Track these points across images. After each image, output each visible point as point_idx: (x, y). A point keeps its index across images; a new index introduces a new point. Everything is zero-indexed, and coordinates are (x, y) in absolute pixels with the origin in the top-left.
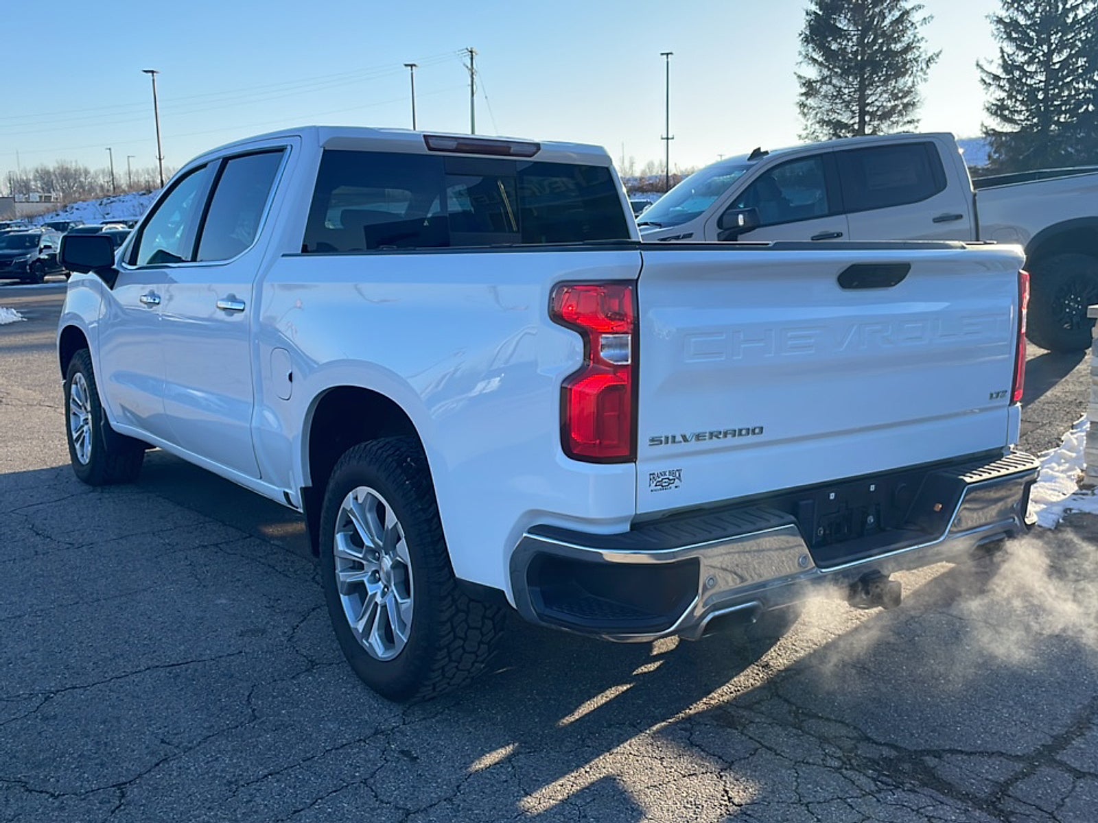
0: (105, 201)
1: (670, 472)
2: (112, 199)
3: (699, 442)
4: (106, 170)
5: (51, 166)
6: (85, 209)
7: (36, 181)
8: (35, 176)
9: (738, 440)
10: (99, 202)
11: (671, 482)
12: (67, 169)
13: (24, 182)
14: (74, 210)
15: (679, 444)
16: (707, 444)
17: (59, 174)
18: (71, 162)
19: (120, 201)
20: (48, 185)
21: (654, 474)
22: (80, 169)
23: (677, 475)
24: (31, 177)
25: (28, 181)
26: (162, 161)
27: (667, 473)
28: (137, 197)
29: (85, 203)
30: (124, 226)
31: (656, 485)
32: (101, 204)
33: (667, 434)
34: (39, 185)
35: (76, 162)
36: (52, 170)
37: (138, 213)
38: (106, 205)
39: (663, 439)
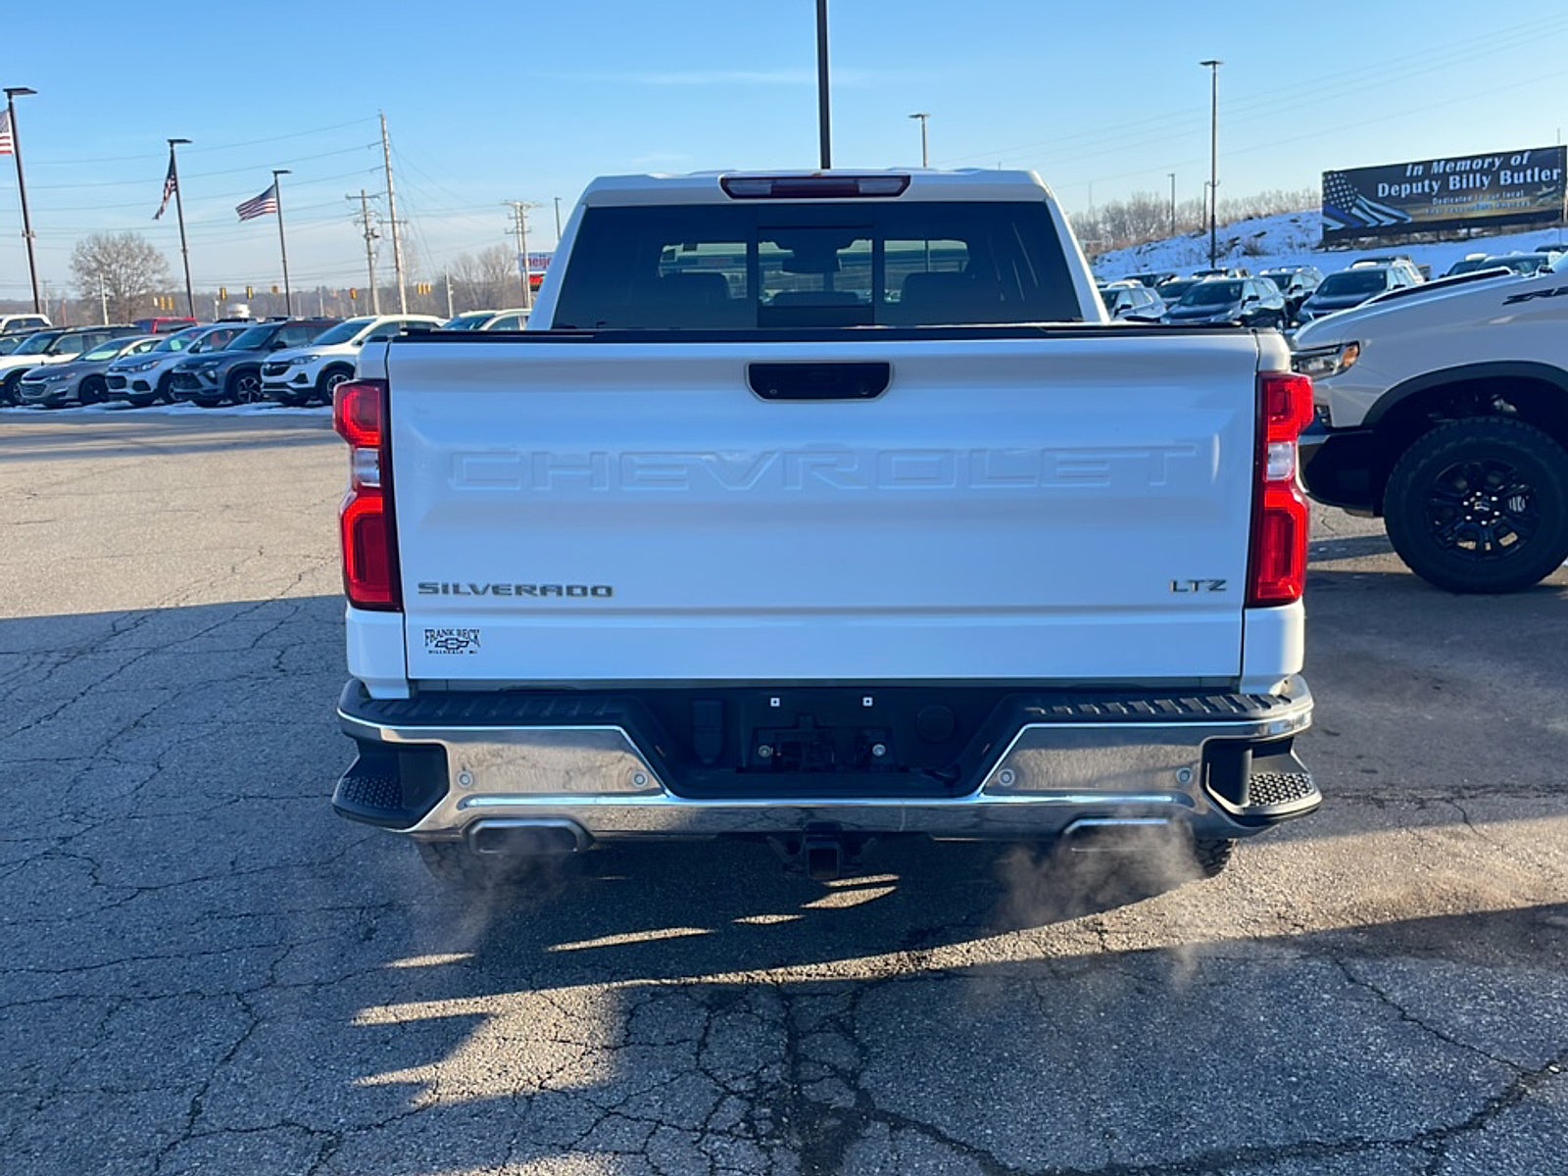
0: (1145, 248)
1: (459, 631)
2: (1154, 245)
3: (498, 597)
4: (1195, 203)
5: (1125, 201)
6: (1118, 260)
7: (1105, 223)
8: (1105, 216)
9: (565, 601)
10: (1137, 250)
11: (460, 644)
12: (1145, 204)
13: (1090, 224)
14: (1105, 262)
15: (464, 597)
16: (513, 601)
17: (1135, 212)
18: (1151, 195)
19: (1163, 246)
20: (1119, 228)
21: (431, 631)
22: (1161, 203)
23: (473, 637)
24: (1100, 219)
25: (1096, 223)
26: (1217, 188)
27: (455, 632)
28: (1187, 239)
29: (1120, 252)
30: (1139, 282)
31: (437, 646)
32: (1139, 253)
33: (445, 581)
34: (1108, 229)
35: (1157, 194)
36: (1125, 208)
37: (1183, 263)
38: (1144, 254)
39: (440, 587)
